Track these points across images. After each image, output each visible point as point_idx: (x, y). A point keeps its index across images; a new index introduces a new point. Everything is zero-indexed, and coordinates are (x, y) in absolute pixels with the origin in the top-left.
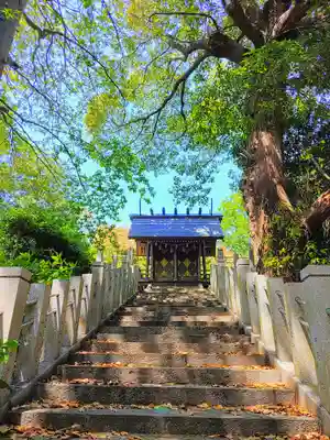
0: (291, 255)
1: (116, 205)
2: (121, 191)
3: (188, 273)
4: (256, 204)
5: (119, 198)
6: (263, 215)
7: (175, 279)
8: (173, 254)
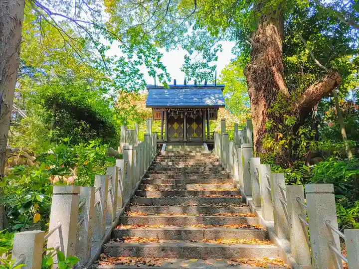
0: (286, 139)
1: (137, 86)
2: (141, 75)
3: (195, 135)
4: (258, 89)
5: (140, 81)
6: (263, 102)
7: (185, 140)
8: (183, 119)
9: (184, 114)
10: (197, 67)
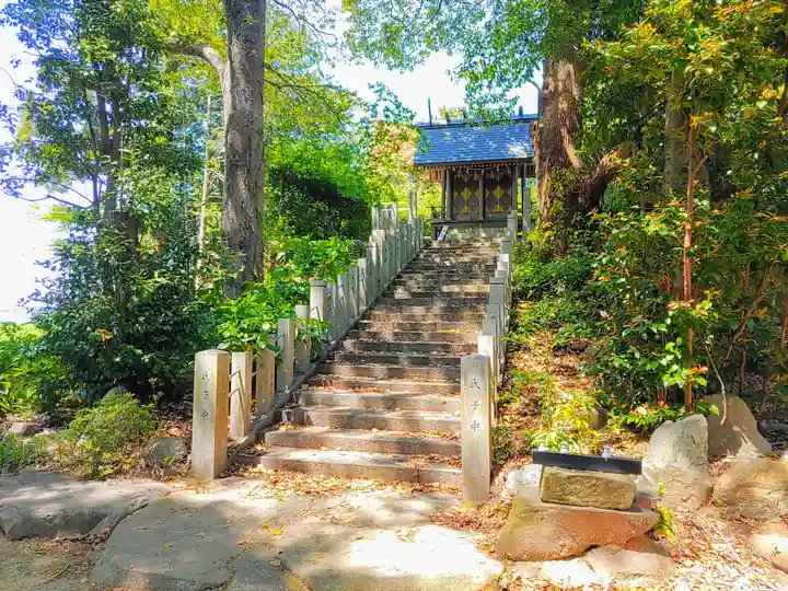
3: (499, 208)
7: (481, 218)
8: (478, 181)
9: (479, 172)
10: (485, 102)
